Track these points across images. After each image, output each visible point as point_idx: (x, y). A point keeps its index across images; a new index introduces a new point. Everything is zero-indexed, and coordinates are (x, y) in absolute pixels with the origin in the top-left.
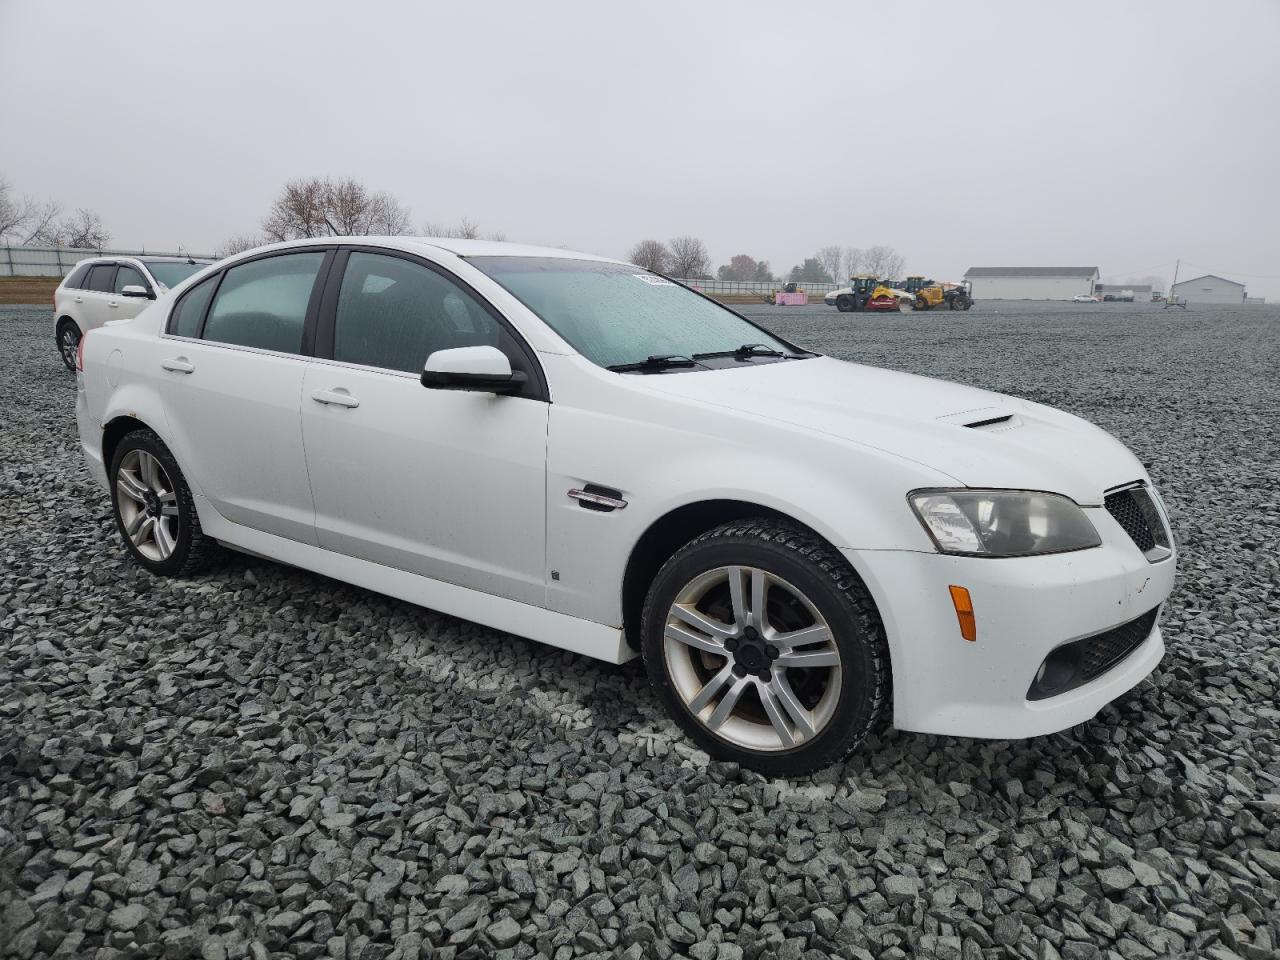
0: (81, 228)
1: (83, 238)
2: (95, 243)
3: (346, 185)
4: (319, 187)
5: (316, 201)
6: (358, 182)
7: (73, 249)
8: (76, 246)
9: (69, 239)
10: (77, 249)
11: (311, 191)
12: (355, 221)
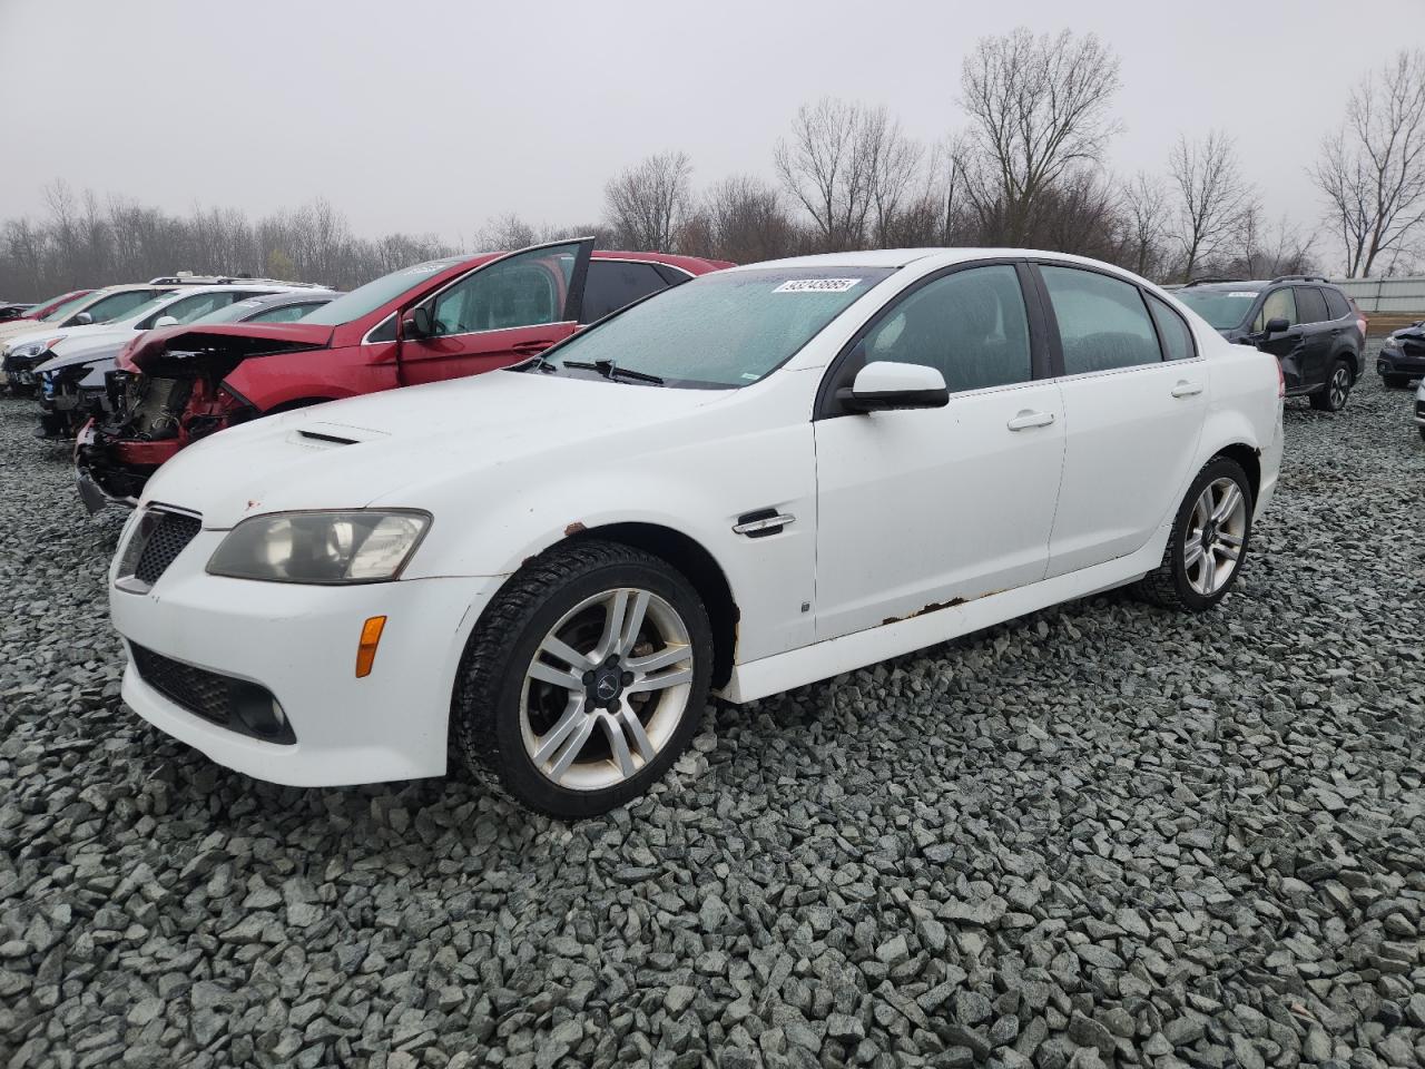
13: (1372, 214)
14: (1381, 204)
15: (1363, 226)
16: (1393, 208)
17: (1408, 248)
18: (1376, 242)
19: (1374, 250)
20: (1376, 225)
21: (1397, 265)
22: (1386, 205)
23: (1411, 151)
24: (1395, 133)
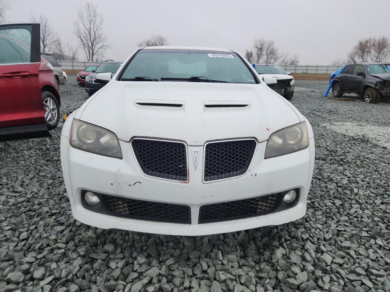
0: (293, 59)
1: (293, 62)
2: (296, 63)
3: (382, 38)
4: (371, 40)
5: (368, 45)
6: (387, 37)
7: (290, 65)
8: (291, 64)
9: (290, 62)
10: (292, 65)
11: (367, 42)
12: (382, 51)
13: (91, 45)
14: (92, 43)
15: (89, 48)
16: (95, 44)
17: (100, 54)
18: (93, 53)
19: (93, 55)
20: (92, 48)
21: (98, 59)
22: (93, 43)
23: (95, 30)
24: (90, 24)
